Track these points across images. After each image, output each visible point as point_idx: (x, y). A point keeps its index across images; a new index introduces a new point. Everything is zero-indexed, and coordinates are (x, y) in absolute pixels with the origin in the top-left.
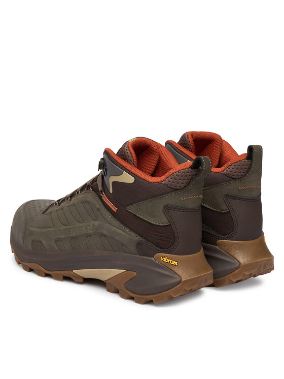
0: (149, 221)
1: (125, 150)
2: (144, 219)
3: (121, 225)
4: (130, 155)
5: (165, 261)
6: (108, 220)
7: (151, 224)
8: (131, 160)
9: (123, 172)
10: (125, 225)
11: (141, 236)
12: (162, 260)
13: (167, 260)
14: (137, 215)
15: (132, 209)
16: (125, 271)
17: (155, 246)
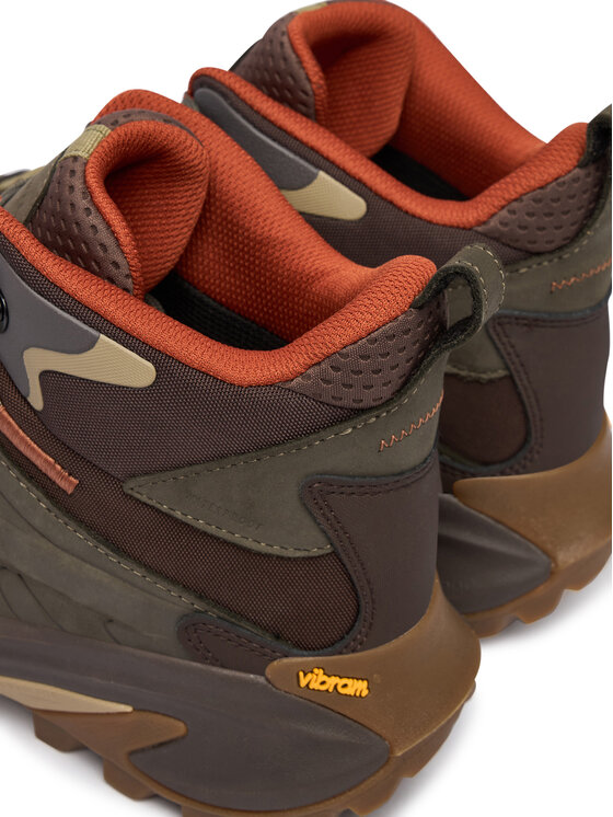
0: (237, 538)
1: (81, 214)
2: (212, 530)
3: (102, 550)
4: (109, 241)
5: (315, 685)
6: (37, 522)
7: (248, 551)
8: (116, 265)
9: (94, 341)
10: (119, 550)
11: (201, 596)
12: (303, 683)
13: (323, 683)
14: (178, 514)
15: (152, 492)
16: (129, 709)
17: (269, 639)
